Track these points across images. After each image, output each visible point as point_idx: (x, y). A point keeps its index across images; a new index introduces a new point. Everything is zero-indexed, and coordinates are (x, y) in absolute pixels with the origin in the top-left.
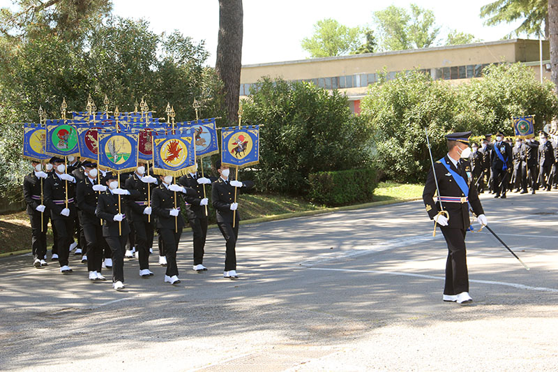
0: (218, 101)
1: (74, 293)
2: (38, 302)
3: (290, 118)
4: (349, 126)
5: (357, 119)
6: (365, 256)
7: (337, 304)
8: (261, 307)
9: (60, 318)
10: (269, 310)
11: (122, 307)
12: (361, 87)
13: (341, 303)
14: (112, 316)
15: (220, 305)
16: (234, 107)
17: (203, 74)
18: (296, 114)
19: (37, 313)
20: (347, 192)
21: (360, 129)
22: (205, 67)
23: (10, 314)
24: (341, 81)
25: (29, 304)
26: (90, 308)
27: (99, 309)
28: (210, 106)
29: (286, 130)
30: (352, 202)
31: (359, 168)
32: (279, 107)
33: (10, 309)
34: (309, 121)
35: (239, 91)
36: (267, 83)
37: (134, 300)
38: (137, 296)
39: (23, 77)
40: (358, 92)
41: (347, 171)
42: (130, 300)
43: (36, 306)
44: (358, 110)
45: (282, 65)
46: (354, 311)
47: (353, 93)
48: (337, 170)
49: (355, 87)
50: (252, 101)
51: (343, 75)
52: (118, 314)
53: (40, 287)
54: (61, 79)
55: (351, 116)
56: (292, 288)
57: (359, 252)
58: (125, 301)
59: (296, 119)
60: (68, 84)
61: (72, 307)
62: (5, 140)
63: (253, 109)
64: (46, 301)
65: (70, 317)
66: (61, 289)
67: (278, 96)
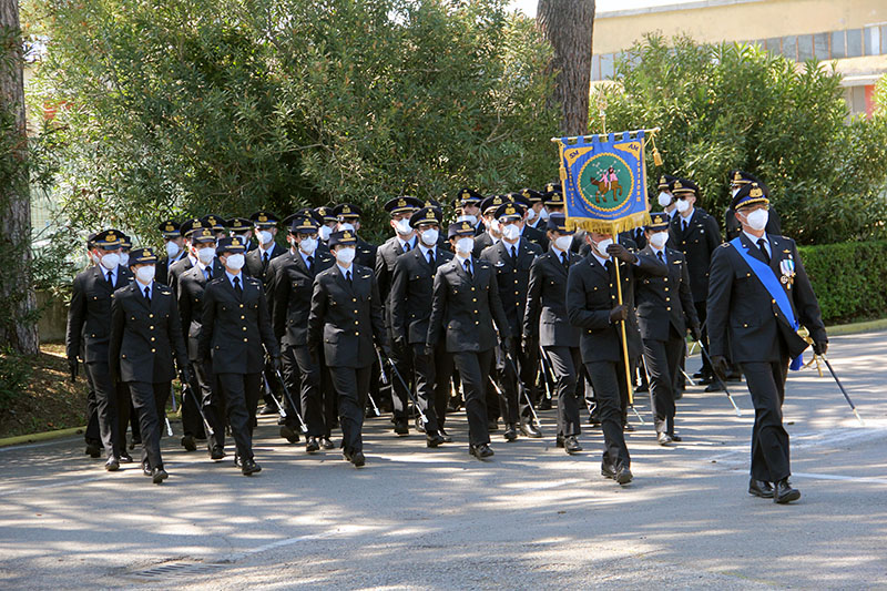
0: (541, 88)
1: (195, 522)
2: (113, 542)
3: (707, 127)
4: (844, 144)
5: (864, 127)
6: (866, 443)
7: (788, 559)
8: (607, 565)
9: (155, 581)
10: (626, 570)
11: (297, 556)
12: (881, 54)
13: (796, 559)
14: (272, 577)
15: (514, 555)
16: (578, 102)
17: (505, 28)
18: (721, 118)
19: (109, 569)
20: (839, 293)
21: (871, 150)
22: (512, 12)
23: (47, 571)
24: (836, 42)
25: (95, 547)
26: (226, 557)
27: (246, 561)
28: (522, 101)
29: (696, 154)
30: (851, 316)
31: (868, 238)
32: (682, 101)
33: (46, 559)
34: (750, 134)
35: (589, 66)
36: (657, 50)
37: (325, 541)
38: (335, 531)
39: (111, 40)
40: (874, 67)
41: (838, 245)
42: (317, 541)
43: (110, 552)
44: (869, 106)
45: (702, 9)
46: (827, 577)
47: (863, 69)
48: (814, 244)
49: (868, 54)
50: (622, 90)
51: (840, 29)
52: (286, 573)
53: (122, 508)
54: (193, 44)
55: (849, 121)
56: (688, 519)
57: (857, 434)
58: (305, 543)
59: (721, 130)
60: (208, 55)
61: (187, 556)
62: (73, 179)
63: (623, 107)
64: (133, 541)
65: (179, 579)
66: (167, 513)
67: (681, 76)
